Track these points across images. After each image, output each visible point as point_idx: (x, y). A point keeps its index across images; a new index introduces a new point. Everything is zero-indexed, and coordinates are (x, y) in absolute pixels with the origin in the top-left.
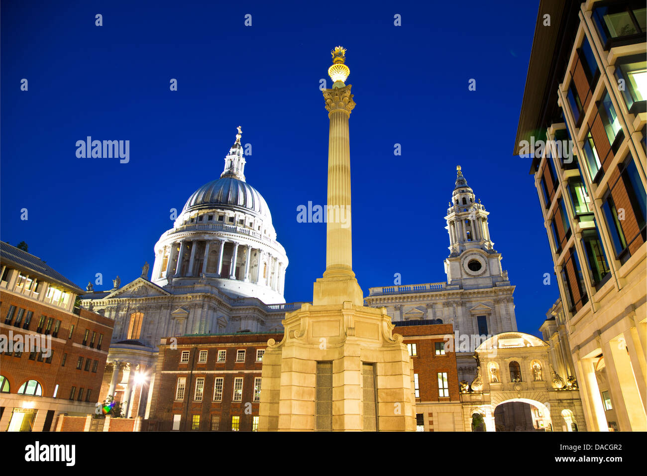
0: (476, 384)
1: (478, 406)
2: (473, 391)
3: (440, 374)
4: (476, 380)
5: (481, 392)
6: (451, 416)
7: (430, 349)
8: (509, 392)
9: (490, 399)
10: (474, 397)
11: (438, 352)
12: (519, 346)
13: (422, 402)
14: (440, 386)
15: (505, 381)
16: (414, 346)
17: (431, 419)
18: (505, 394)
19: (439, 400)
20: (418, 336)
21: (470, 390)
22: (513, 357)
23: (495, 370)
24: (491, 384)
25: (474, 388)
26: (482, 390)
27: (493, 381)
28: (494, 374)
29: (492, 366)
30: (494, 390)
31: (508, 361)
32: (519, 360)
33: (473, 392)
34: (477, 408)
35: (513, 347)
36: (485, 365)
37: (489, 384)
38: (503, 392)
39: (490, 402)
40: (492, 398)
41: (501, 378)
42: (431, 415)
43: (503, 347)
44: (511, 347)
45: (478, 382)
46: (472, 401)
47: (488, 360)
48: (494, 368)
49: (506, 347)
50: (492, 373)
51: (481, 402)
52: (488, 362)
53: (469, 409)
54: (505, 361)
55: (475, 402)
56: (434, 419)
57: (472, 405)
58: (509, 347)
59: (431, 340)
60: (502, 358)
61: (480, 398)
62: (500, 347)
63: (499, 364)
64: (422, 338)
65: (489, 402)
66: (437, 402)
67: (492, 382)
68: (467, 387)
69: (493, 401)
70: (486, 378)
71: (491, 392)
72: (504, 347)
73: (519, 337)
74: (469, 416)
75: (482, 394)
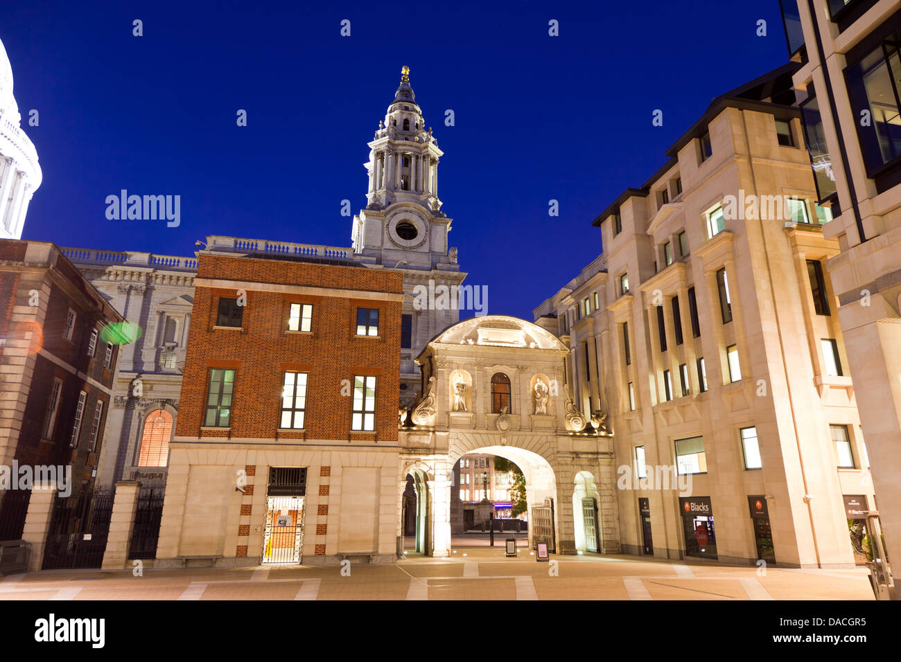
0: (423, 412)
1: (422, 457)
2: (414, 425)
3: (360, 379)
4: (423, 404)
5: (431, 429)
6: (373, 476)
7: (345, 321)
8: (485, 431)
9: (448, 444)
10: (415, 439)
11: (361, 331)
12: (515, 346)
13: (309, 441)
14: (357, 406)
15: (480, 410)
16: (308, 310)
17: (325, 481)
18: (478, 437)
19: (349, 437)
20: (321, 287)
21: (409, 423)
22: (502, 365)
23: (463, 386)
24: (452, 414)
25: (418, 420)
26: (432, 425)
27: (457, 408)
28: (461, 395)
29: (458, 378)
30: (456, 426)
31: (491, 371)
32: (510, 372)
33: (414, 428)
34: (419, 460)
35: (503, 345)
36: (446, 375)
37: (448, 413)
38: (475, 431)
39: (447, 449)
40: (451, 442)
41: (473, 403)
42: (325, 471)
43: (484, 344)
44: (500, 344)
45: (427, 408)
46: (411, 446)
47: (451, 366)
48: (462, 382)
49: (492, 344)
50: (457, 391)
51: (429, 450)
52: (452, 369)
53: (403, 462)
54: (485, 372)
55: (416, 448)
56: (333, 481)
57: (410, 454)
58: (496, 344)
59: (350, 300)
60: (480, 365)
61: (427, 440)
62: (480, 342)
63: (473, 376)
64: (331, 293)
65: (444, 450)
66: (346, 442)
67: (454, 410)
68: (404, 417)
69: (452, 448)
70: (444, 401)
71: (452, 430)
72: (488, 344)
73: (517, 328)
74: (400, 478)
75: (434, 432)
